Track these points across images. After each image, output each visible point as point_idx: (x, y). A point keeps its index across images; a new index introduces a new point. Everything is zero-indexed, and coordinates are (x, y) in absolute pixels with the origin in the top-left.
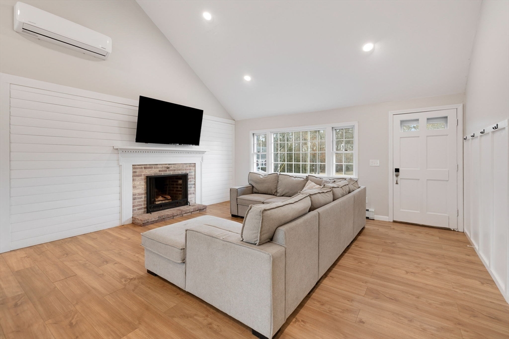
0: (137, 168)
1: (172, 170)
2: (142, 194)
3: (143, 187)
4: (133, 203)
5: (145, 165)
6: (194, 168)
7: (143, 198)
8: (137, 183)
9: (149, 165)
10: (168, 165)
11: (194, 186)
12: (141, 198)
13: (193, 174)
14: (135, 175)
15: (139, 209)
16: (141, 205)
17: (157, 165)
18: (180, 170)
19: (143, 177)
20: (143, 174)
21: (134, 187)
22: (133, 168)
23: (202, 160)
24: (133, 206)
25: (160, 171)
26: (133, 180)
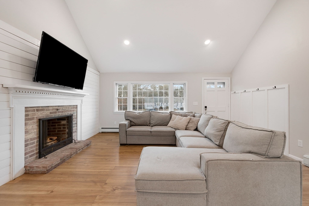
0: (29, 111)
1: (60, 112)
2: (34, 139)
3: (35, 131)
4: (25, 150)
5: (37, 107)
6: (76, 109)
7: (35, 142)
8: (29, 127)
9: (42, 107)
10: (57, 107)
11: (76, 125)
12: (34, 143)
13: (76, 114)
14: (27, 118)
15: (31, 156)
16: (33, 151)
17: (48, 107)
18: (66, 111)
19: (35, 120)
20: (35, 117)
21: (26, 132)
22: (26, 111)
23: (82, 102)
24: (26, 154)
25: (51, 113)
26: (26, 124)
